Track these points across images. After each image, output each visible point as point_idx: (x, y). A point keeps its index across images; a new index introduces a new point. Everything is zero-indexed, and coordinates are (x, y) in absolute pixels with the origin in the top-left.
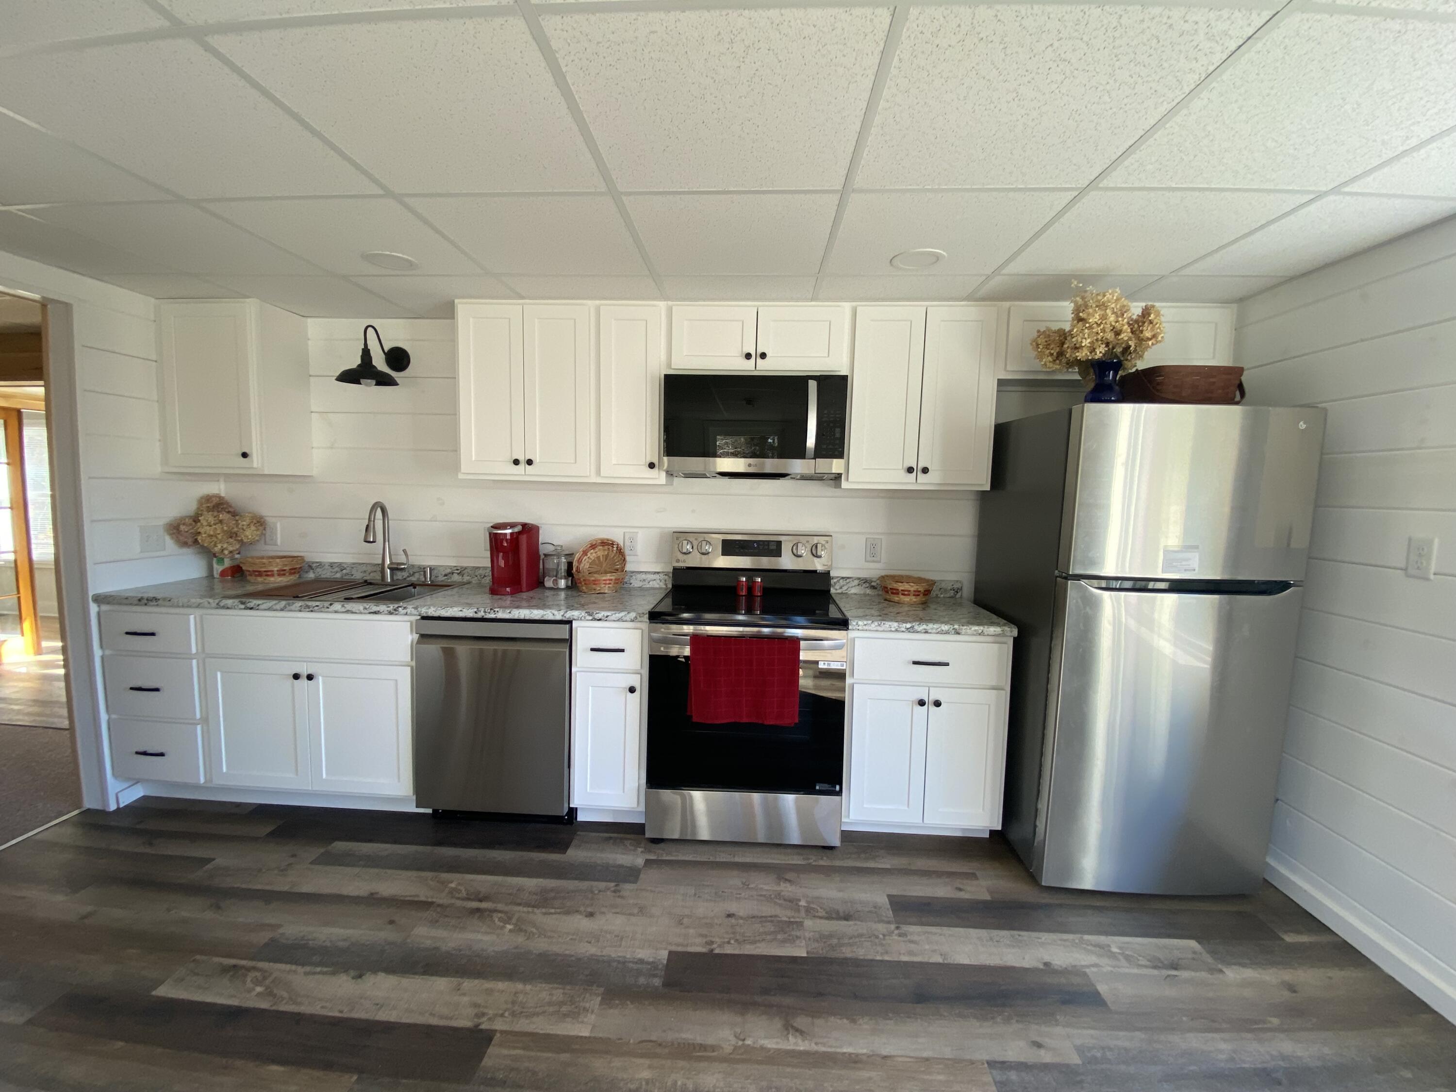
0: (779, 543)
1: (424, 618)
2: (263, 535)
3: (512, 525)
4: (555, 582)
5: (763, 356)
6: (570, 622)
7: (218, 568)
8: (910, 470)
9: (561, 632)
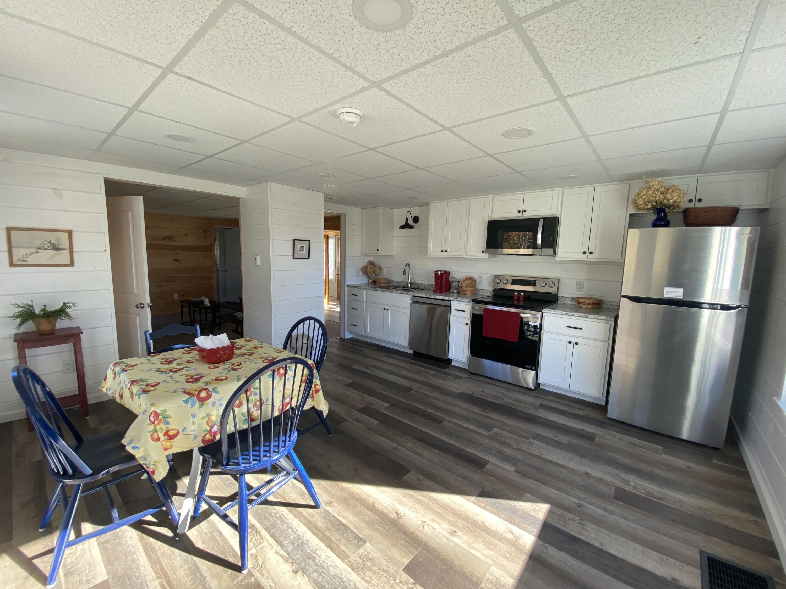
0: (535, 281)
1: (414, 296)
2: (381, 272)
3: (441, 271)
4: (453, 290)
5: (525, 211)
6: (450, 301)
7: (370, 281)
8: (584, 253)
9: (447, 304)
